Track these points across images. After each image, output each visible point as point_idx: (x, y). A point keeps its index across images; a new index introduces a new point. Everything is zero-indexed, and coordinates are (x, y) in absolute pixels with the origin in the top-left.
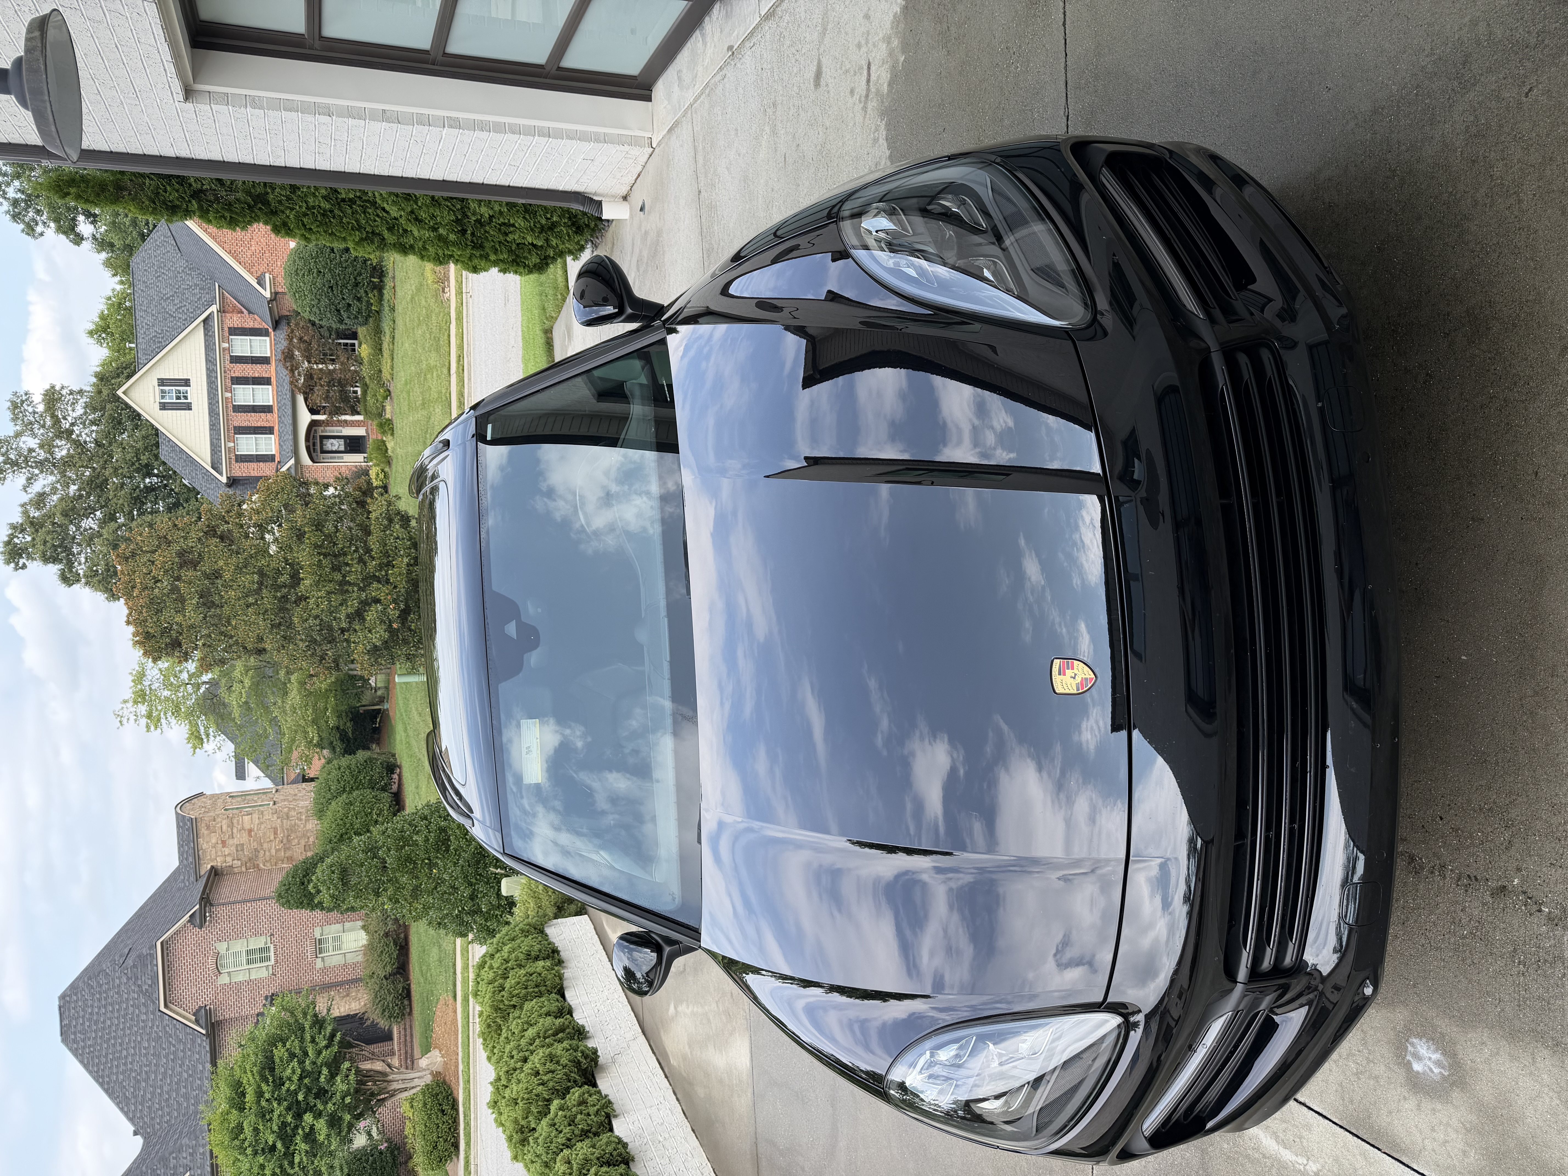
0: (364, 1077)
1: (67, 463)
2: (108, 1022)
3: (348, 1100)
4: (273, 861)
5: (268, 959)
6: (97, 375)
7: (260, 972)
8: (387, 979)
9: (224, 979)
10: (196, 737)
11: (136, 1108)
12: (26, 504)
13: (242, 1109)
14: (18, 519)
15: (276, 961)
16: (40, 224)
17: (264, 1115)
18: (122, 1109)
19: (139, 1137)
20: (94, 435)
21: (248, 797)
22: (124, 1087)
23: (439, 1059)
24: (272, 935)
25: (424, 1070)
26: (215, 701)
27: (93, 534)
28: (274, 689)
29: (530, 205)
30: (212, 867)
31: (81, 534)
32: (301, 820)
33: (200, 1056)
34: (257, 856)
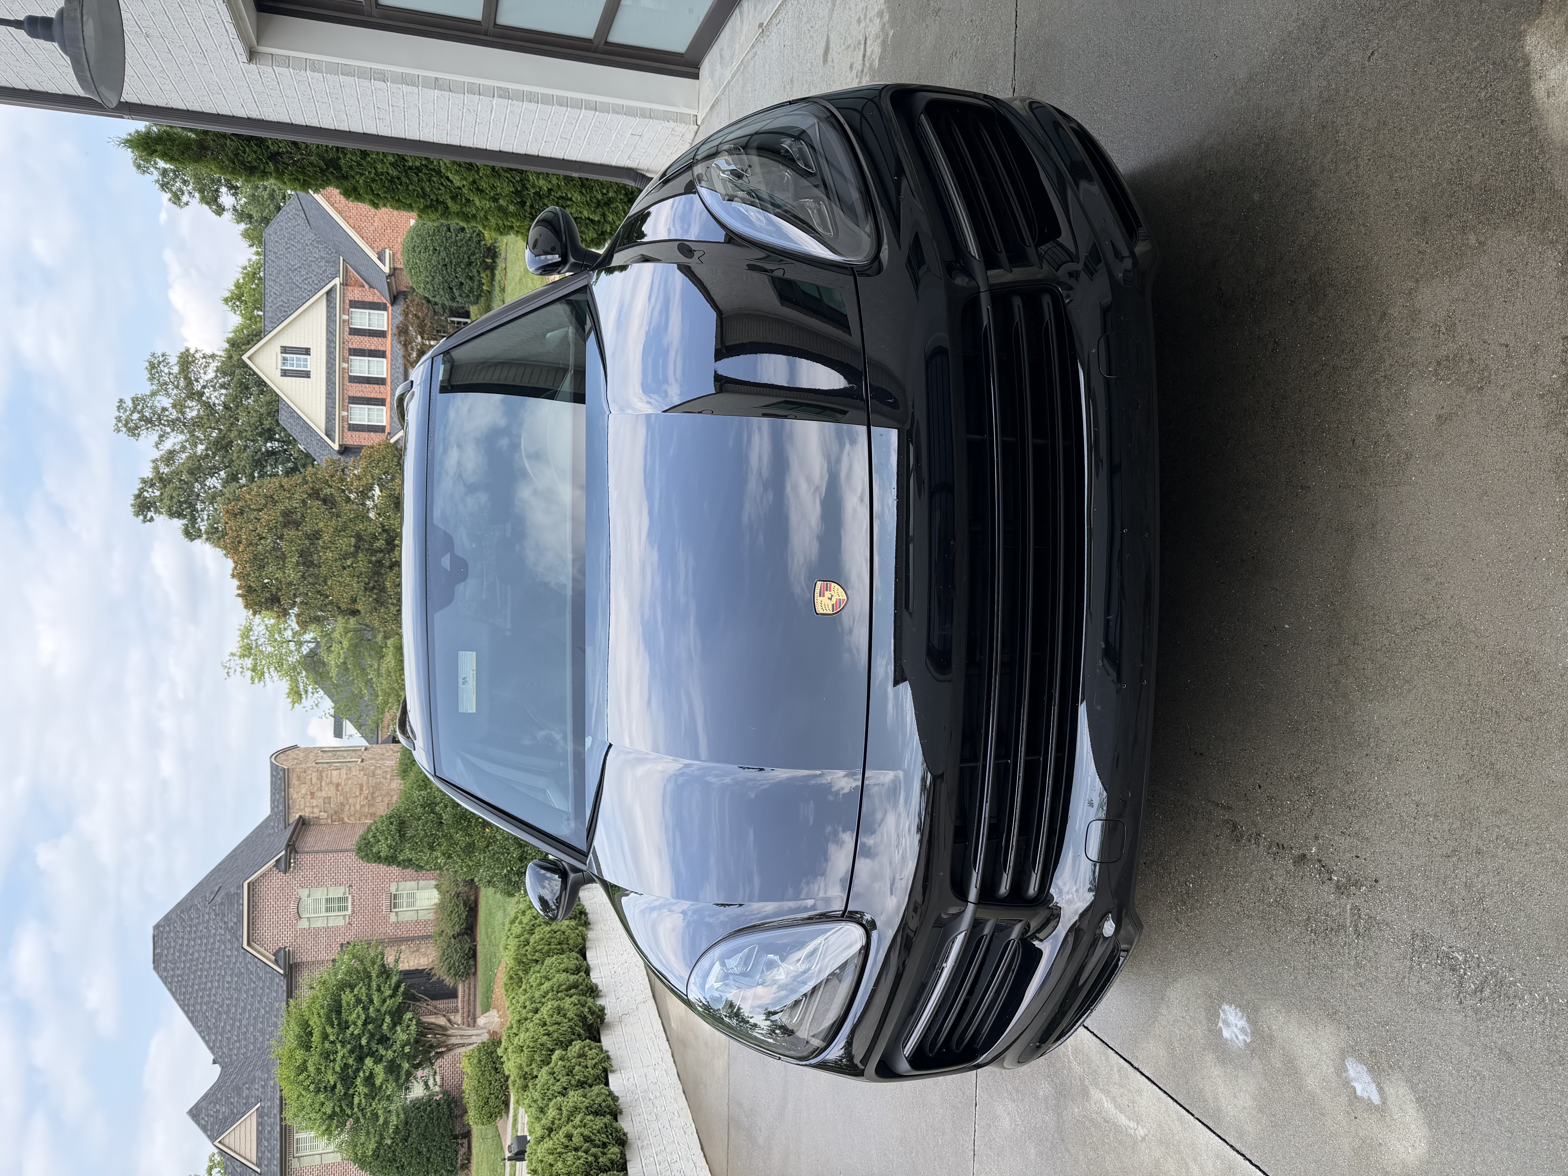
0: (424, 1029)
1: (197, 423)
2: (196, 955)
3: (407, 1049)
4: (358, 816)
5: (345, 908)
6: (229, 341)
7: (337, 920)
8: (455, 938)
9: (303, 924)
10: (296, 692)
11: (216, 1038)
12: (157, 460)
13: (308, 1048)
14: (148, 474)
15: (353, 912)
16: (186, 193)
17: (327, 1056)
18: (203, 1038)
19: (217, 1065)
20: (222, 398)
21: (338, 753)
22: (207, 1017)
23: (497, 1019)
24: (351, 886)
25: (482, 1028)
26: (315, 659)
27: (215, 493)
28: (372, 653)
29: (587, 179)
30: (301, 817)
31: (205, 491)
32: (386, 779)
33: (278, 995)
34: (342, 810)
